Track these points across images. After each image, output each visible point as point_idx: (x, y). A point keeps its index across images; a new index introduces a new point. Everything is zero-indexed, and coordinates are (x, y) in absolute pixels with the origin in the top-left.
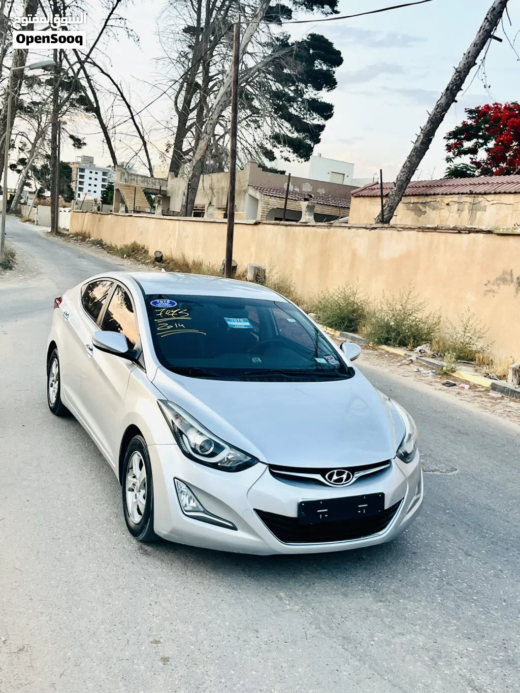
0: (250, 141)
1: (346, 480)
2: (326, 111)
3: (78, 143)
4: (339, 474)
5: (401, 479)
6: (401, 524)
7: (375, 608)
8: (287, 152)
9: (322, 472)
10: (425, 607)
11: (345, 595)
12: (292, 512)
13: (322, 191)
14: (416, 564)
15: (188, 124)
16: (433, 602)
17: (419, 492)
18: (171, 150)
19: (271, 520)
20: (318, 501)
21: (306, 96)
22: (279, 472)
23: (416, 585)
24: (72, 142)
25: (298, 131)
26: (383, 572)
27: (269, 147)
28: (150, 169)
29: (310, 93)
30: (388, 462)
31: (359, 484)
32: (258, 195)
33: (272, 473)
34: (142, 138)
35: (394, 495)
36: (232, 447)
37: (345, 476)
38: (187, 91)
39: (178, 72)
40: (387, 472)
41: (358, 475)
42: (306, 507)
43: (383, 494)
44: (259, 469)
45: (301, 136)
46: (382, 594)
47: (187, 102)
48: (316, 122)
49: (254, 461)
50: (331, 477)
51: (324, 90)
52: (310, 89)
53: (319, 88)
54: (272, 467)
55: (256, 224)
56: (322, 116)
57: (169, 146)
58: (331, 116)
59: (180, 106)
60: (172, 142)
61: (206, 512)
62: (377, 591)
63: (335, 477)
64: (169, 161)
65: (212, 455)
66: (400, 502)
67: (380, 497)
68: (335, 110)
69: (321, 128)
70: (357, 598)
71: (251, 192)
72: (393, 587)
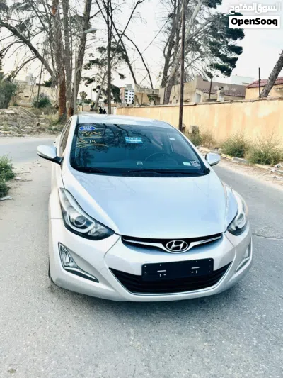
0: (201, 68)
1: (183, 248)
2: (238, 50)
3: (122, 77)
4: (176, 243)
5: (230, 247)
6: (231, 280)
7: (200, 348)
8: (218, 72)
9: (164, 241)
10: (241, 349)
11: (180, 334)
12: (137, 272)
13: (234, 90)
14: (244, 309)
15: (170, 62)
16: (249, 345)
17: (249, 256)
18: (162, 76)
19: (123, 277)
20: (158, 264)
21: (229, 44)
22: (128, 241)
23: (239, 327)
24: (120, 76)
25: (224, 62)
26: (216, 313)
27: (209, 71)
28: (152, 85)
29: (231, 42)
30: (220, 235)
31: (193, 251)
32: (200, 93)
33: (124, 242)
34: (148, 70)
35: (223, 259)
36: (97, 222)
37: (181, 245)
38: (170, 46)
39: (165, 37)
40: (218, 243)
41: (193, 244)
42: (148, 268)
43: (212, 260)
44: (114, 238)
45: (226, 64)
46: (210, 334)
47: (169, 51)
48: (233, 57)
49: (111, 232)
50: (170, 246)
51: (238, 39)
52: (231, 39)
53: (235, 39)
54: (124, 238)
55: (195, 105)
56: (236, 53)
57: (160, 73)
58: (241, 53)
59: (166, 53)
60: (162, 71)
61: (78, 268)
62: (206, 332)
63: (174, 245)
64: (161, 81)
65: (84, 227)
66: (228, 265)
67: (209, 262)
68: (243, 50)
69: (236, 59)
70: (188, 337)
71: (197, 91)
72: (220, 328)
